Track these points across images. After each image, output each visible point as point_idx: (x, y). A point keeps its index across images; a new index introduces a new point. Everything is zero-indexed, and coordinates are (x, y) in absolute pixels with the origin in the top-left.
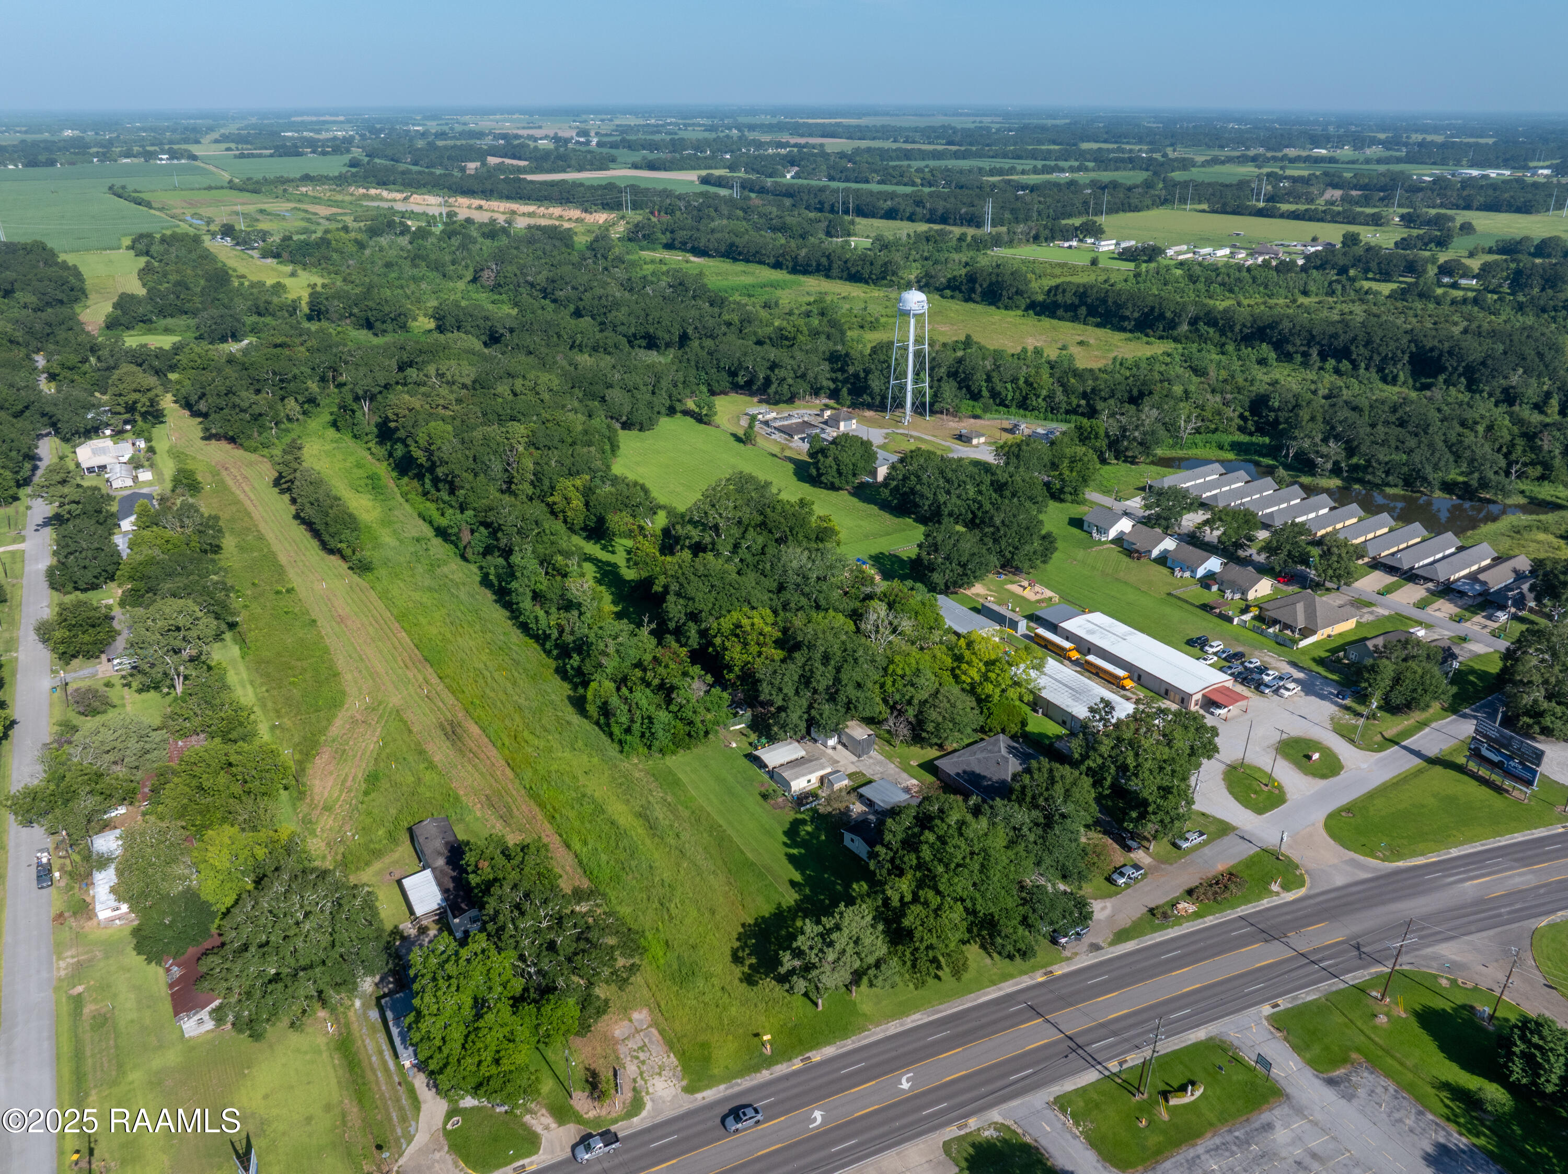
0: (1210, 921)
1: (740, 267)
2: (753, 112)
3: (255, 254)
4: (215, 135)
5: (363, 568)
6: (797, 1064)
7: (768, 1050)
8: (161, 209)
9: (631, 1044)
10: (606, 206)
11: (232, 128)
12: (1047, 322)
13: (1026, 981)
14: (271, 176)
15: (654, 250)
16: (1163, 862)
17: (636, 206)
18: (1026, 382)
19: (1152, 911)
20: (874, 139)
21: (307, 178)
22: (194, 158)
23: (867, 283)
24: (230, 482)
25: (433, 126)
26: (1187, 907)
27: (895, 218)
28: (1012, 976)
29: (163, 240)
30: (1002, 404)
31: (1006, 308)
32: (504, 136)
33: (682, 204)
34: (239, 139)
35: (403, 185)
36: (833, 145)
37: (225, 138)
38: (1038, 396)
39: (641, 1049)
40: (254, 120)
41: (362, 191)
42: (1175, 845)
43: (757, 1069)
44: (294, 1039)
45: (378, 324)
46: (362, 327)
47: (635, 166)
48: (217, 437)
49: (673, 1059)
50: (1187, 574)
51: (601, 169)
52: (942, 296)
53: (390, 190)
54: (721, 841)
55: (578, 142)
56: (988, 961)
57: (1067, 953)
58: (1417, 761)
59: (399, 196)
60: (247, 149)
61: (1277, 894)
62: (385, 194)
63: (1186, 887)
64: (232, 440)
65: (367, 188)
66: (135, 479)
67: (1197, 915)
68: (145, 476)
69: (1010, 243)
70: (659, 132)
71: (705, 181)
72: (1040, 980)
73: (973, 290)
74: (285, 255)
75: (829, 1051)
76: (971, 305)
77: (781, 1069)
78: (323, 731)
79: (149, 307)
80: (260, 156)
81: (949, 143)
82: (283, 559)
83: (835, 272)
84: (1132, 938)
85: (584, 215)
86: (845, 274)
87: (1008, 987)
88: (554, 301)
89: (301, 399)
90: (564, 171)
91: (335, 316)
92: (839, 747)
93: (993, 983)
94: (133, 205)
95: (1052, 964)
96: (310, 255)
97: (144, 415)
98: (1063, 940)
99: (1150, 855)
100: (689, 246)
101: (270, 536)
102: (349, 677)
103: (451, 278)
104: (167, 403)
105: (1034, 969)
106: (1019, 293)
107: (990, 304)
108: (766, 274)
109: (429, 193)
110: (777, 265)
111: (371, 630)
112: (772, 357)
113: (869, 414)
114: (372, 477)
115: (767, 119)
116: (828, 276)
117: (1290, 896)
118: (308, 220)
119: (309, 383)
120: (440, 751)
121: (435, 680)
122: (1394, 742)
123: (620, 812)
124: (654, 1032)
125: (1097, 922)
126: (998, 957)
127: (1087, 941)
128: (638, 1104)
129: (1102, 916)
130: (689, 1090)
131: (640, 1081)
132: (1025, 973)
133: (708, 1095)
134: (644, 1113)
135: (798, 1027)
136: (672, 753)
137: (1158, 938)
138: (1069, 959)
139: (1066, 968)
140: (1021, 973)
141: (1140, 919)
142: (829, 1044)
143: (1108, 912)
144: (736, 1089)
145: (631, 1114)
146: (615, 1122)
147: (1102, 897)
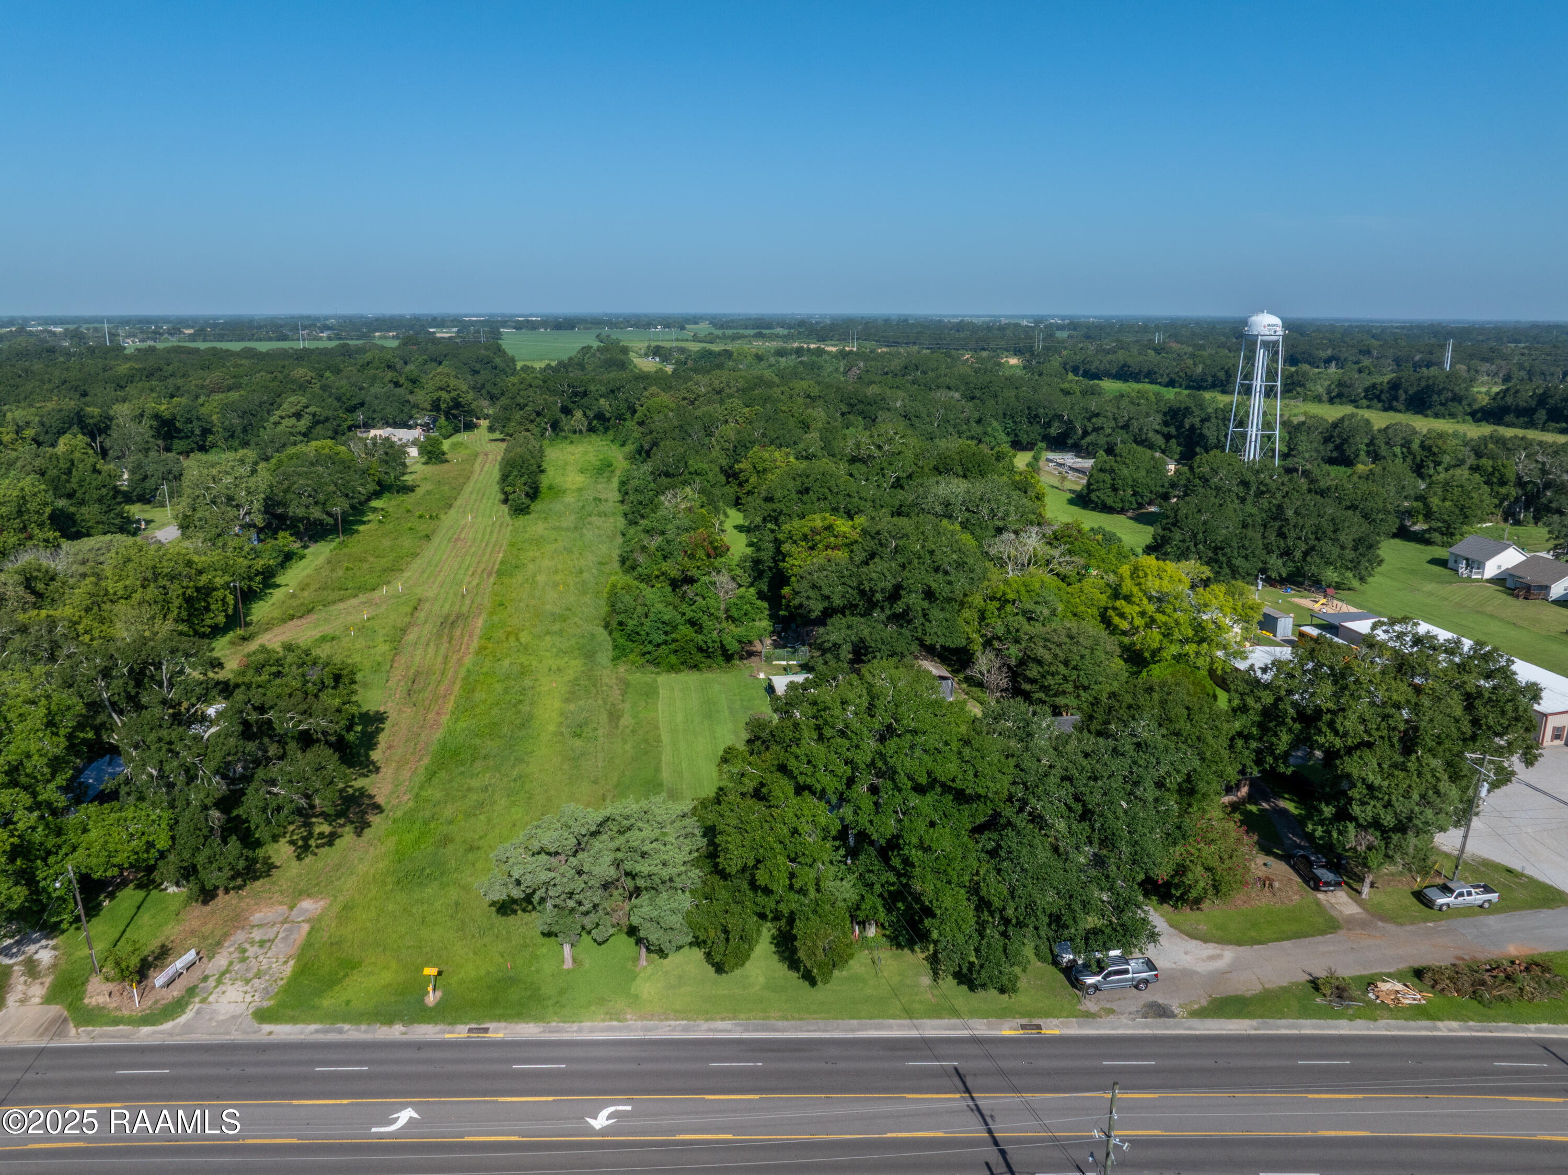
0: (1447, 1028)
5: (522, 512)
6: (460, 1032)
7: (432, 996)
9: (256, 935)
13: (981, 1028)
16: (1382, 918)
19: (1315, 984)
24: (478, 461)
26: (1411, 997)
28: (952, 1013)
31: (1435, 417)
38: (1437, 464)
39: (262, 943)
42: (1421, 894)
43: (389, 1019)
49: (288, 970)
52: (1358, 407)
54: (647, 754)
56: (926, 980)
57: (1090, 1005)
63: (1417, 964)
67: (1418, 1012)
72: (1007, 1033)
73: (1396, 398)
75: (527, 1031)
76: (1390, 414)
77: (427, 1032)
82: (460, 503)
84: (1250, 1016)
87: (933, 1028)
89: (591, 414)
93: (909, 1014)
95: (1048, 1014)
97: (448, 415)
98: (1091, 980)
99: (1361, 903)
101: (467, 490)
105: (1004, 1014)
106: (1457, 399)
114: (608, 466)
120: (420, 632)
124: (306, 927)
125: (1187, 974)
126: (950, 981)
127: (1148, 996)
128: (176, 1008)
129: (1203, 968)
130: (262, 1016)
131: (211, 982)
132: (986, 1015)
133: (283, 1032)
134: (168, 1026)
135: (512, 981)
136: (672, 668)
137: (1309, 1027)
138: (1088, 1015)
139: (1073, 1029)
140: (975, 1013)
141: (1284, 990)
142: (536, 1019)
143: (1220, 964)
144: (333, 1037)
145: (148, 1020)
146: (116, 1022)
147: (1223, 941)
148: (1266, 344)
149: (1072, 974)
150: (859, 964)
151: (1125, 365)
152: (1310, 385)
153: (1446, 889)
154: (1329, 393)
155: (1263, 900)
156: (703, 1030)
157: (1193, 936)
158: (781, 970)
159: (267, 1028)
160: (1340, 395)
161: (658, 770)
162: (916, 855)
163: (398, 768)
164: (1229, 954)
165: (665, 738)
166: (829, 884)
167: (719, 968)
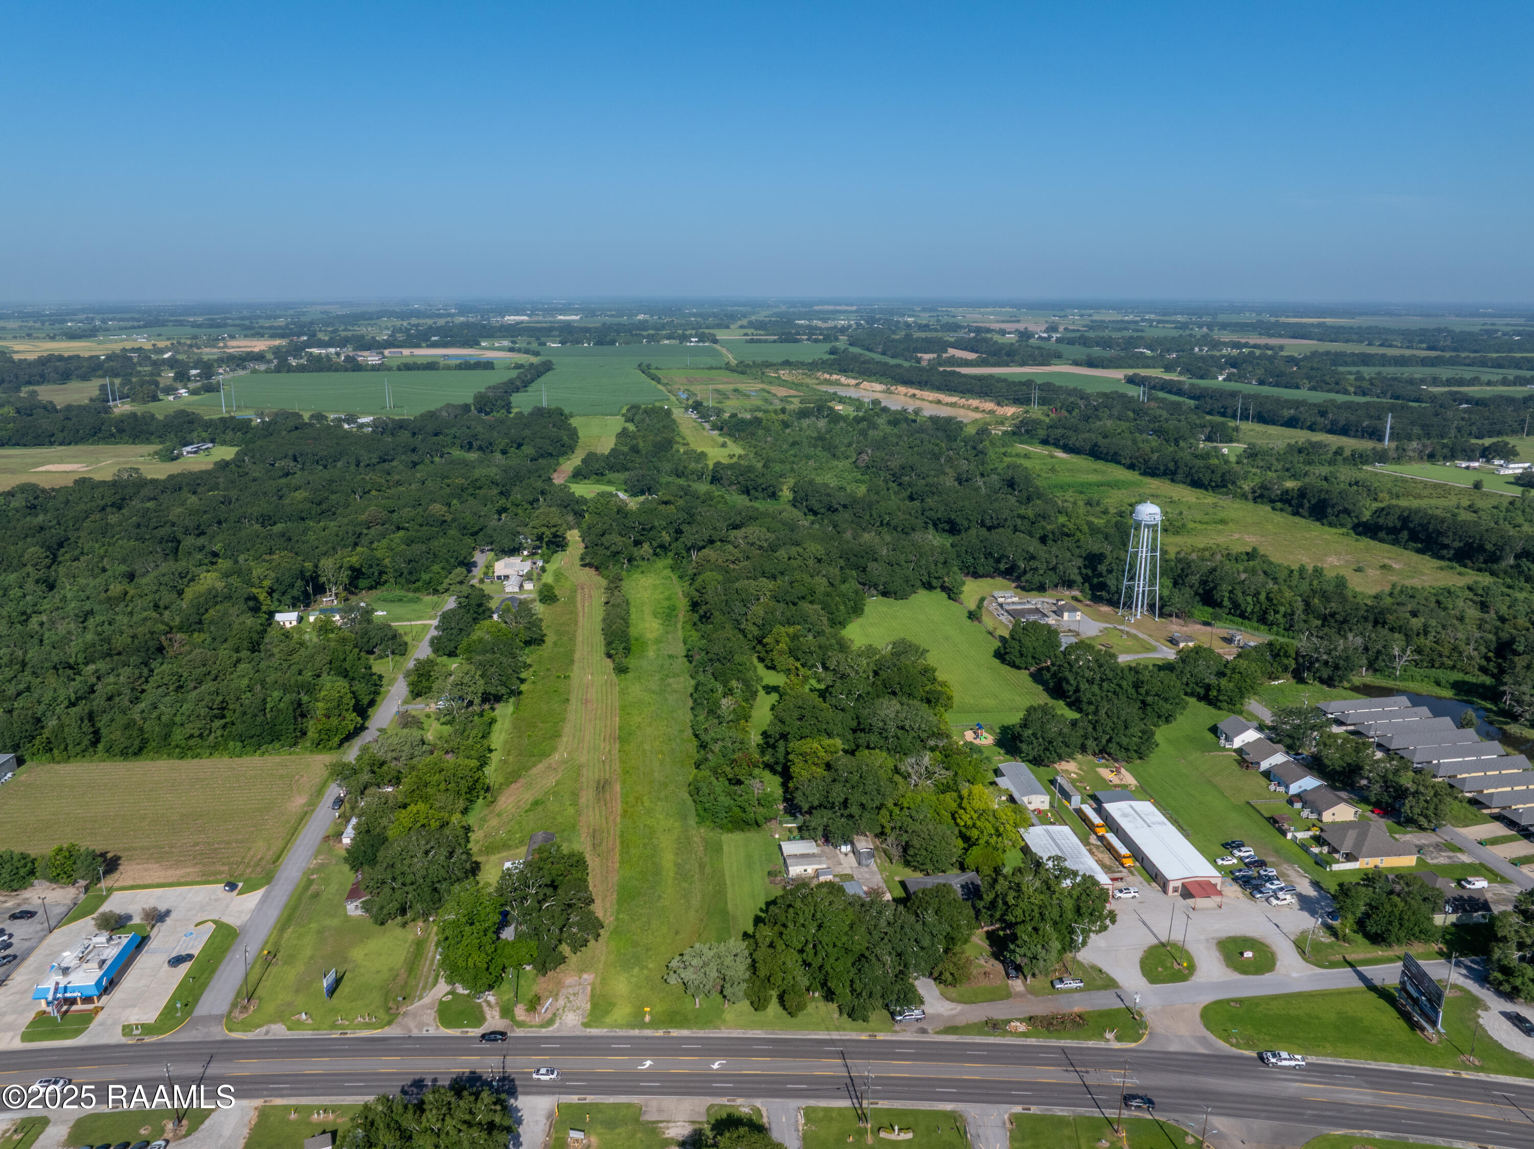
0: (1032, 1041)
1: (1100, 465)
2: (1238, 310)
3: (707, 426)
4: (744, 322)
5: (621, 670)
6: (660, 1033)
7: (647, 1018)
8: (664, 385)
9: (571, 991)
10: (1017, 401)
11: (761, 315)
12: (1365, 542)
13: (854, 1036)
14: (759, 360)
15: (1030, 444)
16: (1031, 993)
17: (1043, 401)
18: (1268, 599)
19: (988, 1021)
20: (1347, 341)
21: (787, 364)
22: (715, 341)
23: (1206, 489)
24: (579, 598)
25: (924, 318)
26: (1022, 1028)
27: (1294, 427)
28: (844, 1029)
29: (646, 412)
30: (1242, 616)
31: (1331, 525)
32: (978, 330)
33: (1082, 403)
34: (760, 326)
35: (859, 373)
36: (1295, 347)
37: (751, 325)
39: (574, 994)
40: (783, 308)
41: (827, 376)
42: (1052, 982)
43: (633, 1027)
44: (399, 932)
45: (752, 492)
46: (743, 492)
47: (1076, 363)
48: (589, 565)
49: (588, 1006)
50: (1281, 789)
51: (1042, 365)
52: (1273, 509)
53: (848, 377)
54: (720, 893)
55: (1040, 338)
56: (836, 1015)
57: (897, 1027)
58: (1360, 984)
59: (853, 382)
60: (761, 335)
61: (1108, 1040)
62: (843, 380)
63: (1032, 1015)
64: (597, 569)
65: (831, 374)
66: (521, 586)
67: (1024, 1035)
68: (528, 586)
69: (1398, 460)
70: (1127, 329)
71: (1131, 380)
72: (863, 1038)
74: (725, 429)
75: (685, 1033)
76: (1297, 519)
77: (648, 1033)
78: (527, 769)
79: (603, 464)
80: (766, 341)
81: (1430, 348)
82: (577, 656)
83: (1179, 477)
84: (956, 1034)
85: (996, 408)
86: (1189, 479)
87: (835, 1036)
88: (900, 484)
89: (655, 544)
90: (1007, 365)
91: (726, 482)
92: (851, 855)
93: (828, 1029)
94: (649, 380)
95: (880, 1031)
96: (743, 431)
97: (549, 543)
98: (899, 1018)
99: (1024, 986)
100: (1061, 443)
101: (579, 639)
102: (565, 739)
103: (838, 459)
104: (574, 536)
105: (863, 1030)
106: (1347, 511)
107: (1318, 520)
108: (1118, 473)
109: (877, 381)
110: (1131, 467)
111: (599, 712)
112: (1031, 549)
113: (1105, 609)
114: (673, 608)
115: (1250, 317)
116: (1173, 480)
117: (1117, 1045)
118: (766, 400)
119: (664, 534)
120: (587, 796)
121: (615, 752)
122: (1351, 965)
123: (668, 860)
124: (589, 988)
125: (939, 1016)
126: (845, 1016)
127: (920, 1025)
128: (550, 1022)
129: (946, 1013)
130: (585, 1025)
131: (561, 1011)
132: (856, 1030)
133: (594, 1031)
134: (551, 1029)
135: (676, 1013)
136: (730, 831)
137: (978, 1039)
138: (896, 1032)
139: (889, 1037)
140: (852, 1030)
141: (975, 1024)
142: (688, 1028)
143: (954, 1012)
144: (613, 1034)
145: (542, 1026)
146: (531, 1027)
147: (959, 1002)
148: (1148, 526)
149: (893, 1014)
150: (811, 1008)
151: (1096, 445)
152: (1240, 482)
153: (1061, 980)
154: (1254, 492)
155: (984, 983)
156: (750, 1034)
157: (948, 999)
158: (780, 1010)
159: (588, 1030)
160: (1261, 496)
161: (726, 903)
162: (830, 971)
163: (603, 900)
164: (959, 1007)
165: (728, 882)
166: (798, 979)
167: (756, 1010)
